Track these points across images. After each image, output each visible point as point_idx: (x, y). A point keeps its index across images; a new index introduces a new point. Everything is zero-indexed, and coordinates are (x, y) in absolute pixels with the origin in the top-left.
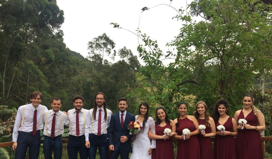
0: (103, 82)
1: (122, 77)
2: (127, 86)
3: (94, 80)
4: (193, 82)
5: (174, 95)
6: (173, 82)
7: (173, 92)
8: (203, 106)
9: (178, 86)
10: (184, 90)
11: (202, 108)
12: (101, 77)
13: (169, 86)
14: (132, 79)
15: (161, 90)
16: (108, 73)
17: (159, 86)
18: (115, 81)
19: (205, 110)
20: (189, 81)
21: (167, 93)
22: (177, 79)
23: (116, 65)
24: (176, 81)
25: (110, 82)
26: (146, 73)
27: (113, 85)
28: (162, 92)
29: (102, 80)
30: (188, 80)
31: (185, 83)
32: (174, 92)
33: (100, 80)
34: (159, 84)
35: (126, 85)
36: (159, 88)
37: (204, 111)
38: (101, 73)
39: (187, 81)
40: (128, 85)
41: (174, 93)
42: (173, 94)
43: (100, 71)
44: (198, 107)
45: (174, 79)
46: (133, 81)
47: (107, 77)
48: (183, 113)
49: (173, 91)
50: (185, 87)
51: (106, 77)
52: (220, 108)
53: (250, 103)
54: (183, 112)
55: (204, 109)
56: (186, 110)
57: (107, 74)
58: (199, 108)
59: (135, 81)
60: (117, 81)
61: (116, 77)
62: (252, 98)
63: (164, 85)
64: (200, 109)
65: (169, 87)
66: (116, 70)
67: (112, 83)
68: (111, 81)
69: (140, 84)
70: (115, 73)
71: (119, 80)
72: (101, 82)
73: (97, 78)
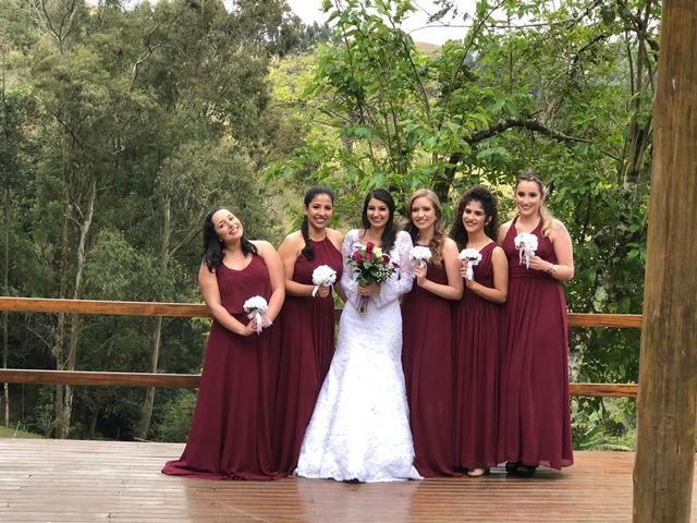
0: (90, 100)
1: (194, 80)
2: (217, 129)
3: (43, 86)
4: (535, 127)
5: (458, 175)
6: (454, 127)
7: (452, 166)
8: (428, 204)
9: (473, 141)
10: (493, 155)
11: (427, 209)
12: (85, 72)
13: (438, 141)
14: (247, 92)
15: (404, 153)
16: (121, 52)
17: (396, 138)
18: (156, 96)
19: (434, 218)
20: (519, 124)
21: (431, 167)
22: (471, 115)
23: (167, 15)
24: (468, 123)
25: (128, 99)
26: (347, 82)
27: (144, 117)
28: (407, 164)
29: (91, 90)
30: (514, 118)
31: (501, 129)
32: (459, 164)
33: (79, 89)
34: (398, 129)
35: (216, 123)
36: (395, 145)
37: (433, 220)
38: (83, 50)
39: (511, 124)
40: (226, 123)
41: (455, 170)
42: (451, 172)
43: (79, 40)
44: (414, 206)
45: (460, 116)
46: (251, 103)
47: (113, 76)
48: (320, 223)
49: (454, 159)
50: (500, 144)
51: (108, 75)
52: (469, 212)
53: (534, 200)
54: (321, 217)
55: (431, 213)
56: (329, 213)
57: (114, 60)
58: (416, 210)
59: (263, 103)
60: (169, 98)
61: (161, 76)
62: (540, 185)
63: (421, 134)
64: (421, 213)
65: (440, 144)
66: (164, 38)
67: (139, 110)
68: (139, 97)
69: (286, 121)
70: (158, 56)
71: (177, 93)
72: (80, 99)
73: (63, 77)
